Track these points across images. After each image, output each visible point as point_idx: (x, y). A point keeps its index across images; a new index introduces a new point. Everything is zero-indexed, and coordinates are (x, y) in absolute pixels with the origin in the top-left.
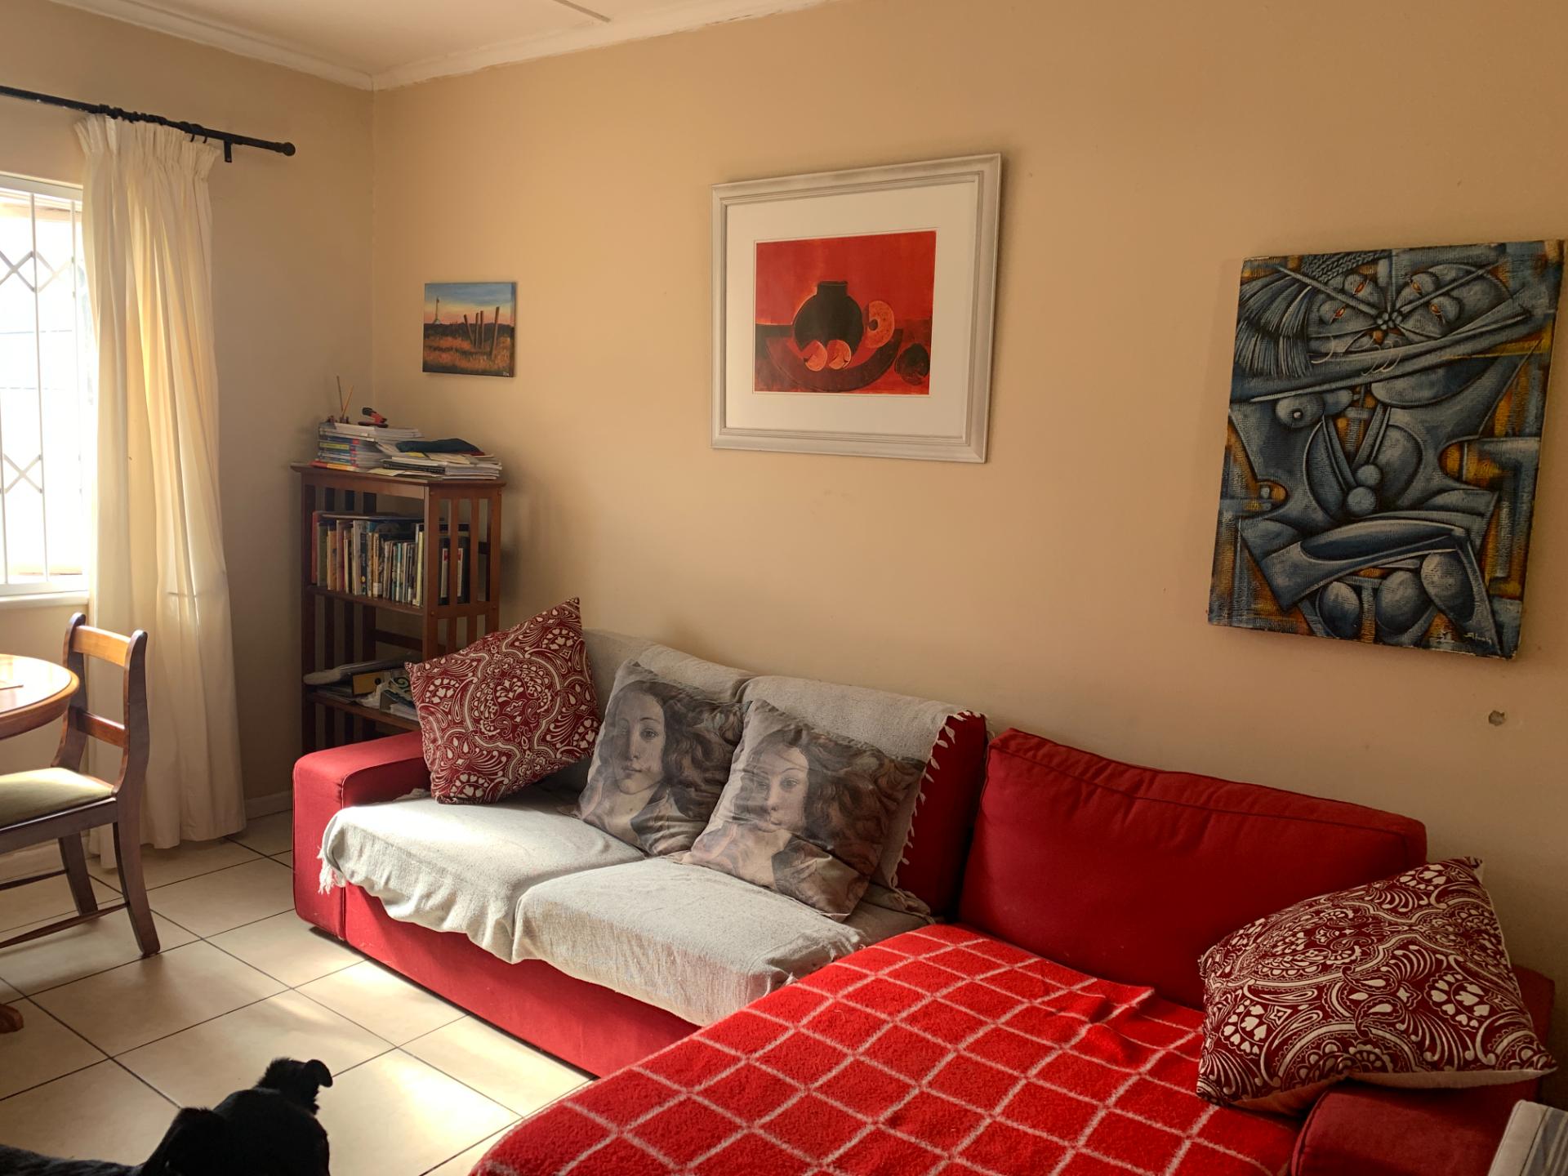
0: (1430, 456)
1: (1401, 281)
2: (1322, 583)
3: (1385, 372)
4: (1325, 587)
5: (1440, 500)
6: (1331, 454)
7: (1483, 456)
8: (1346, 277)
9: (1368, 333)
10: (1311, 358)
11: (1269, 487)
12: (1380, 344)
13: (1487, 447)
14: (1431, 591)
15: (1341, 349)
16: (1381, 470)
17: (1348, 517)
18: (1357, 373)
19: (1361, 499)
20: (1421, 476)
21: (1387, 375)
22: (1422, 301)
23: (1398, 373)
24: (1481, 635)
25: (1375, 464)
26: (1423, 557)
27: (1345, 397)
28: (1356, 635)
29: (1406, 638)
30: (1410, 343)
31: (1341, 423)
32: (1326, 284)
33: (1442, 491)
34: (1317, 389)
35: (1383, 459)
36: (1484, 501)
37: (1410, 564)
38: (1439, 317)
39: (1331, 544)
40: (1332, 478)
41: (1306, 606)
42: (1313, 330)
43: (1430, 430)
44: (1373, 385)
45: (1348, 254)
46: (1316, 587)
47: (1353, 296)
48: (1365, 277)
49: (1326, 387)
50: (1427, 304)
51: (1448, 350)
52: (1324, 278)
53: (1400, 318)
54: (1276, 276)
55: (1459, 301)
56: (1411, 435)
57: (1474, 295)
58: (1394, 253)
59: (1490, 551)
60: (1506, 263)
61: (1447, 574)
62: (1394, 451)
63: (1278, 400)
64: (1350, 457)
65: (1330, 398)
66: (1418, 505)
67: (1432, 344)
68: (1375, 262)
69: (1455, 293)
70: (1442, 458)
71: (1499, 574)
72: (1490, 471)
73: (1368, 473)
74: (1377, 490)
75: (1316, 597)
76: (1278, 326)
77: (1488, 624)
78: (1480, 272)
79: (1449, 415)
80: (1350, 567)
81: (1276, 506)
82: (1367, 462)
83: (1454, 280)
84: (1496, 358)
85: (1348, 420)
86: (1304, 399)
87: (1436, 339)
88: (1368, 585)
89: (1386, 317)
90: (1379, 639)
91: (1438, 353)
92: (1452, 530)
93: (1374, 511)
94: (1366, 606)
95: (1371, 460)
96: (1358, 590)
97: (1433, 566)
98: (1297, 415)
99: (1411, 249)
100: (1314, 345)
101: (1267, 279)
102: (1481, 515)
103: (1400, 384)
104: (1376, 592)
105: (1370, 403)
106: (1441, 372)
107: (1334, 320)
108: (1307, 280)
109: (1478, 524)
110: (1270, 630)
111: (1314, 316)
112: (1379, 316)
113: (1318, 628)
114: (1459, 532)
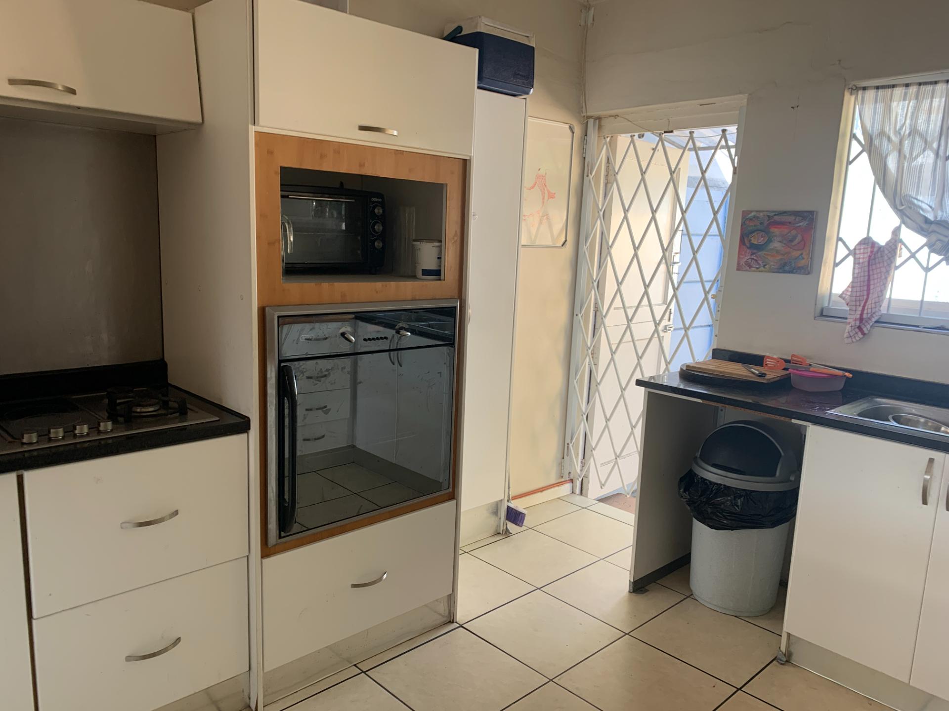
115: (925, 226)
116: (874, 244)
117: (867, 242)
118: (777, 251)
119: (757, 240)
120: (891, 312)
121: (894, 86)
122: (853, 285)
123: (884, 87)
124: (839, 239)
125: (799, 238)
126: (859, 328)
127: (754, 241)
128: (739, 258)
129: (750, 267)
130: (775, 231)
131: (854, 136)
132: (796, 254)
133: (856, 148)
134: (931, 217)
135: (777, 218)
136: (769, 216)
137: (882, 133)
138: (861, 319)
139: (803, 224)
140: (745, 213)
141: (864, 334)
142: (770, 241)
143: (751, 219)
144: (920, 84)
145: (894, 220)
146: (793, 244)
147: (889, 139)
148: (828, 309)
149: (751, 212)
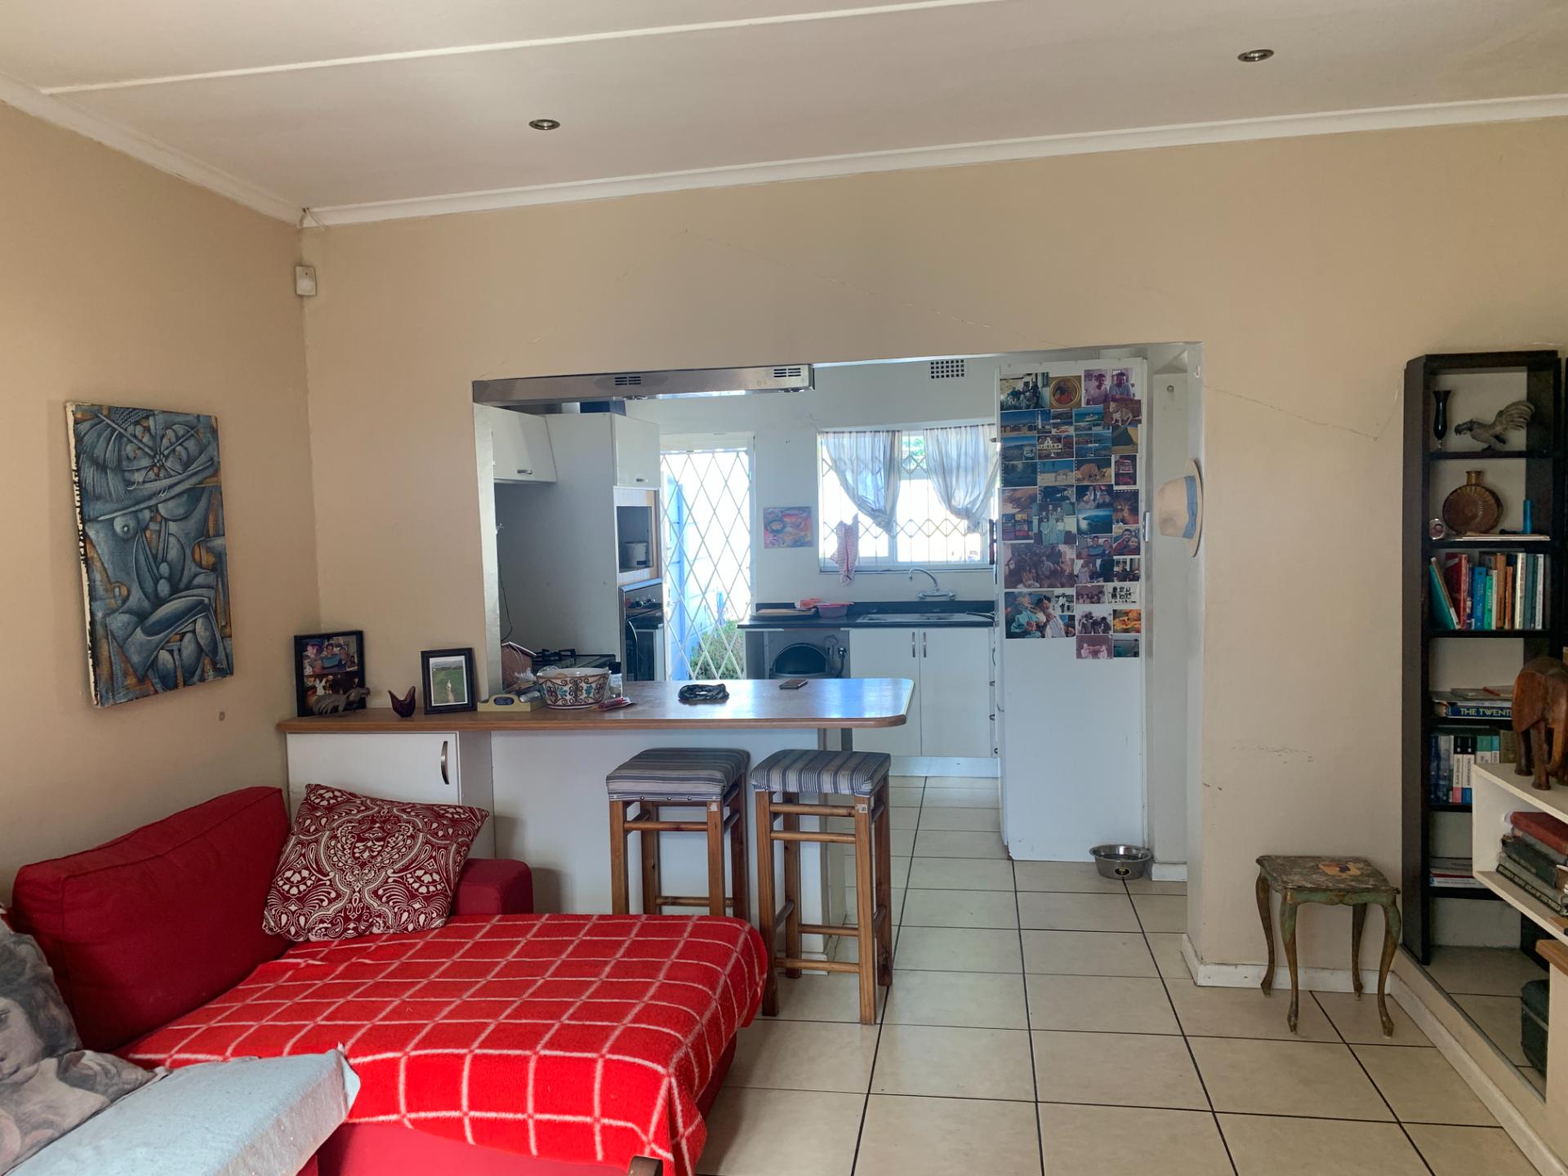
0: (188, 552)
1: (162, 432)
2: (155, 653)
3: (163, 496)
4: (157, 656)
5: (197, 581)
6: (147, 558)
7: (209, 550)
8: (135, 425)
9: (151, 468)
10: (128, 485)
11: (119, 587)
12: (158, 477)
13: (209, 544)
14: (202, 642)
15: (141, 480)
16: (169, 564)
17: (158, 602)
18: (150, 498)
19: (164, 588)
20: (186, 568)
21: (163, 499)
22: (172, 447)
23: (168, 497)
24: (222, 664)
25: (166, 561)
26: (195, 621)
27: (147, 514)
28: (176, 686)
29: (196, 678)
30: (171, 476)
31: (148, 533)
32: (126, 430)
33: (196, 575)
34: (133, 509)
35: (169, 557)
36: (211, 579)
37: (190, 628)
38: (180, 459)
39: (153, 624)
40: (148, 575)
41: (150, 673)
42: (125, 463)
43: (187, 535)
44: (159, 505)
45: (134, 409)
46: (153, 657)
47: (141, 441)
48: (144, 427)
49: (137, 507)
50: (174, 450)
51: (186, 482)
52: (124, 426)
53: (164, 459)
54: (96, 420)
55: (186, 448)
56: (178, 540)
57: (191, 445)
58: (156, 413)
59: (219, 611)
60: (201, 428)
61: (206, 629)
62: (173, 553)
63: (113, 519)
64: (155, 557)
65: (140, 515)
66: (187, 588)
67: (179, 477)
68: (147, 417)
69: (184, 444)
70: (193, 554)
71: (224, 624)
72: (212, 559)
73: (164, 568)
74: (170, 579)
75: (154, 664)
76: (105, 461)
77: (224, 657)
78: (192, 432)
79: (192, 523)
80: (165, 639)
81: (125, 600)
82: (162, 561)
83: (183, 436)
84: (204, 488)
85: (151, 531)
86: (128, 517)
87: (180, 474)
88: (174, 646)
89: (158, 458)
90: (185, 684)
91: (182, 484)
92: (203, 600)
93: (171, 595)
94: (177, 663)
95: (164, 560)
96: (171, 652)
97: (200, 626)
98: (126, 529)
99: (164, 412)
100: (127, 475)
101: (92, 422)
102: (212, 588)
103: (171, 504)
104: (179, 650)
105: (159, 518)
106: (185, 496)
107: (135, 458)
108: (115, 426)
109: (212, 593)
110: (137, 698)
111: (123, 453)
112: (154, 457)
113: (159, 686)
114: (206, 601)
115: (873, 513)
116: (845, 525)
117: (841, 524)
118: (791, 534)
119: (776, 526)
120: (861, 565)
121: (843, 432)
122: (839, 550)
123: (838, 432)
124: (825, 523)
125: (803, 523)
126: (847, 576)
127: (774, 528)
128: (765, 539)
129: (773, 544)
130: (787, 520)
131: (823, 460)
132: (803, 534)
133: (826, 468)
134: (874, 507)
135: (787, 512)
136: (782, 512)
137: (840, 459)
138: (848, 570)
139: (805, 515)
140: (765, 510)
141: (850, 579)
142: (784, 527)
143: (770, 513)
144: (857, 432)
145: (854, 510)
146: (802, 526)
147: (845, 463)
148: (824, 567)
149: (769, 508)
